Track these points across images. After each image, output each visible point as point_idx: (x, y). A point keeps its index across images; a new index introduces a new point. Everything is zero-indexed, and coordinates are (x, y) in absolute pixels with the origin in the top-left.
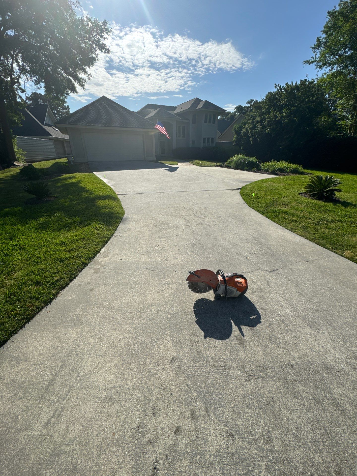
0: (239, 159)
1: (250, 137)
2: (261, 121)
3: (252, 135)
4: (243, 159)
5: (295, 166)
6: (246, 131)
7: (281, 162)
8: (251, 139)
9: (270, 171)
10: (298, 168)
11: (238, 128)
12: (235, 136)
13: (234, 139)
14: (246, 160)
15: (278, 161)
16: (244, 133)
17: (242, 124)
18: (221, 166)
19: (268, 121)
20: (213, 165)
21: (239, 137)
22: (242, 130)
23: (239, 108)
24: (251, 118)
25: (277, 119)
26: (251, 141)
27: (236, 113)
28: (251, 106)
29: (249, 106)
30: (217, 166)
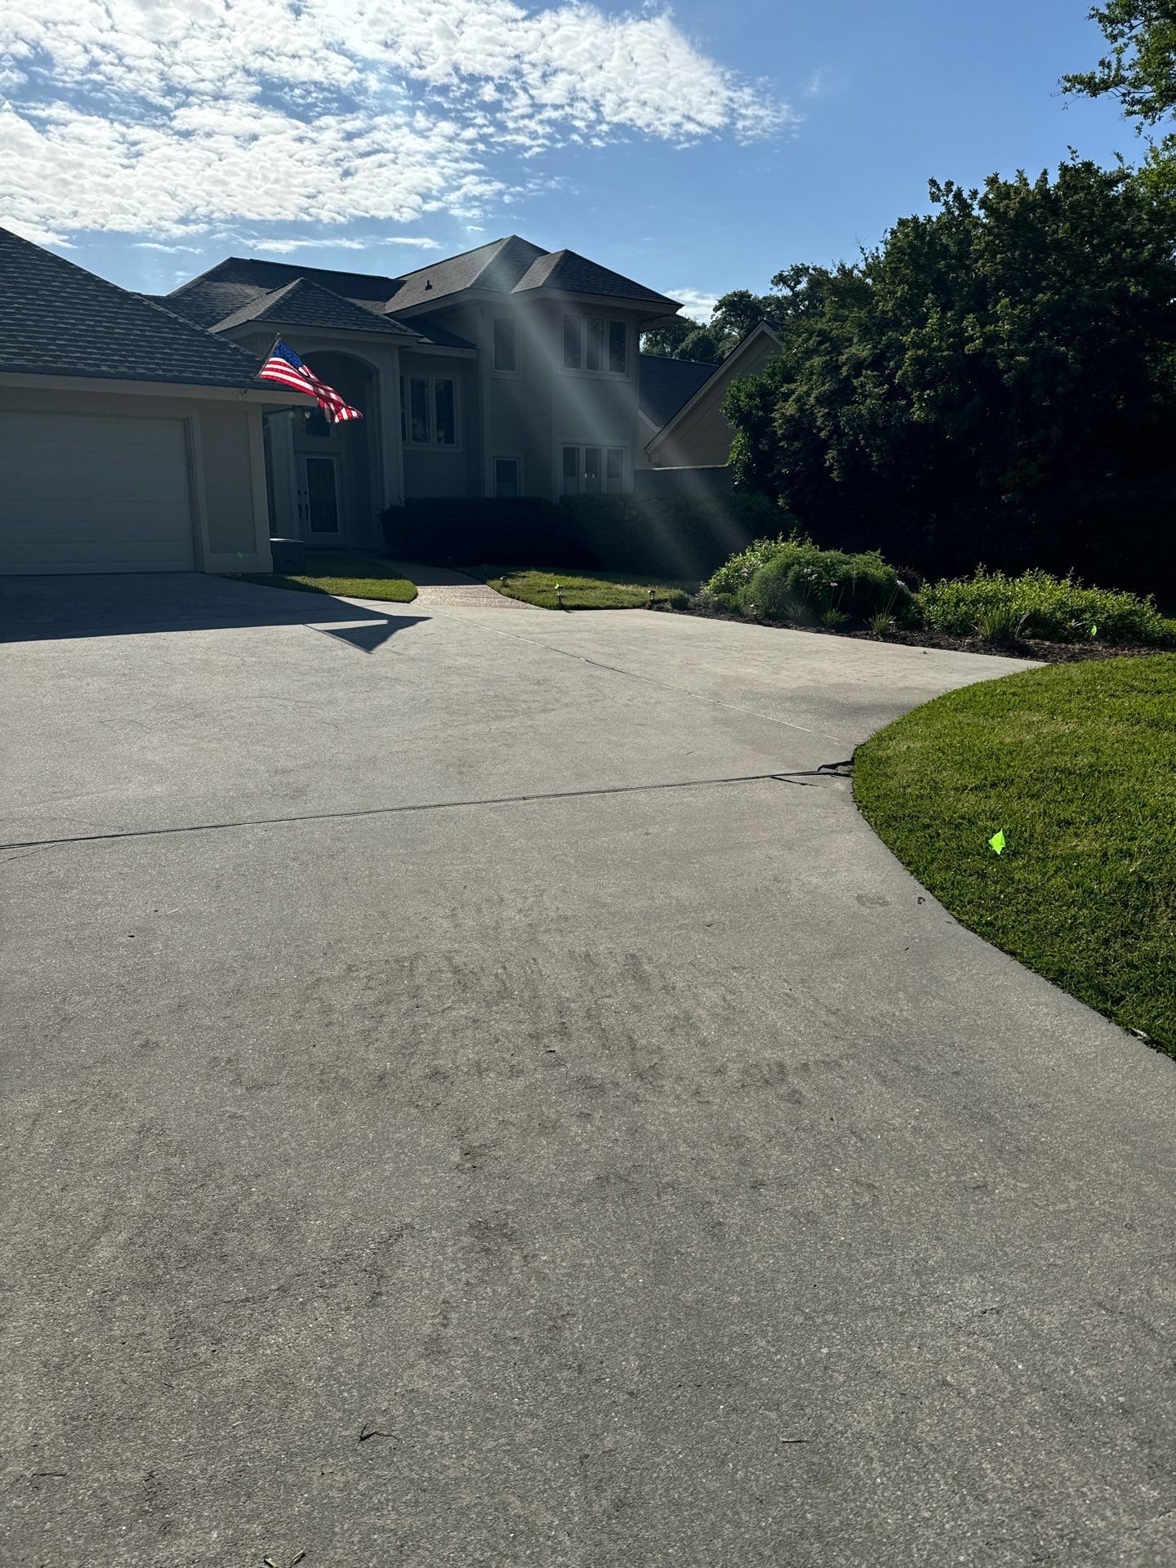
0: (788, 567)
1: (825, 446)
2: (877, 362)
3: (837, 430)
4: (808, 564)
5: (1115, 602)
6: (801, 410)
7: (1027, 577)
8: (831, 454)
9: (984, 631)
10: (1131, 613)
11: (750, 396)
12: (739, 439)
13: (733, 456)
14: (829, 568)
15: (1014, 572)
16: (789, 420)
17: (772, 376)
18: (680, 606)
19: (917, 360)
20: (634, 598)
21: (763, 446)
22: (776, 408)
23: (738, 306)
24: (820, 343)
25: (969, 348)
26: (832, 465)
27: (723, 328)
28: (796, 295)
29: (785, 298)
30: (655, 605)
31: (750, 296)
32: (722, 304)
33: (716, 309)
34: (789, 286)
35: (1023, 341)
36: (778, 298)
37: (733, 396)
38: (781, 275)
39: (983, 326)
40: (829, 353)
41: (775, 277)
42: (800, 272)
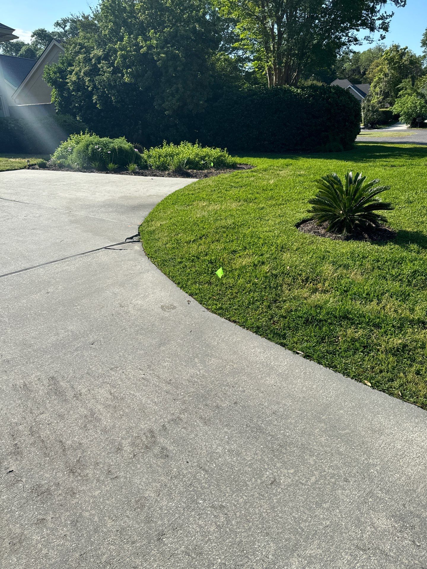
0: (88, 146)
1: (91, 94)
2: (106, 57)
3: (95, 86)
4: (96, 144)
5: (215, 152)
6: (78, 78)
7: (182, 145)
8: (95, 97)
9: (172, 168)
10: (221, 156)
11: (55, 73)
12: (54, 92)
13: (53, 99)
14: (105, 145)
15: (177, 143)
16: (74, 83)
17: (63, 63)
18: (43, 166)
19: (122, 56)
20: (20, 165)
21: (65, 94)
22: (67, 77)
23: (41, 35)
24: (81, 49)
25: (142, 51)
26: (96, 102)
27: (36, 45)
28: (66, 32)
29: (61, 32)
30: (31, 167)
31: (46, 31)
32: (34, 34)
33: (32, 36)
34: (62, 27)
35: (162, 48)
36: (58, 32)
37: (47, 73)
38: (57, 22)
39: (145, 42)
40: (85, 53)
41: (55, 23)
42: (65, 21)
